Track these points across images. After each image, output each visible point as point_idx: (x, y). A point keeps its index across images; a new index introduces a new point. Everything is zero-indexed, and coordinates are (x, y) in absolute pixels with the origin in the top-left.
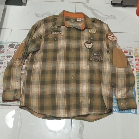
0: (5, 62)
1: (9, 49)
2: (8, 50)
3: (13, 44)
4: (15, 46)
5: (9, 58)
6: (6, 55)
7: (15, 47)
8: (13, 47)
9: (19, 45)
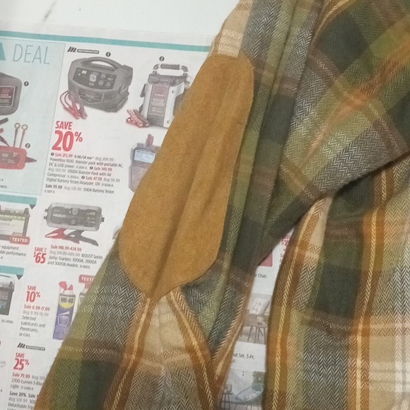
0: (32, 295)
1: (77, 125)
2: (66, 139)
3: (115, 66)
4: (134, 89)
5: (77, 237)
6: (46, 201)
7: (134, 101)
8: (112, 104)
9: (174, 81)
